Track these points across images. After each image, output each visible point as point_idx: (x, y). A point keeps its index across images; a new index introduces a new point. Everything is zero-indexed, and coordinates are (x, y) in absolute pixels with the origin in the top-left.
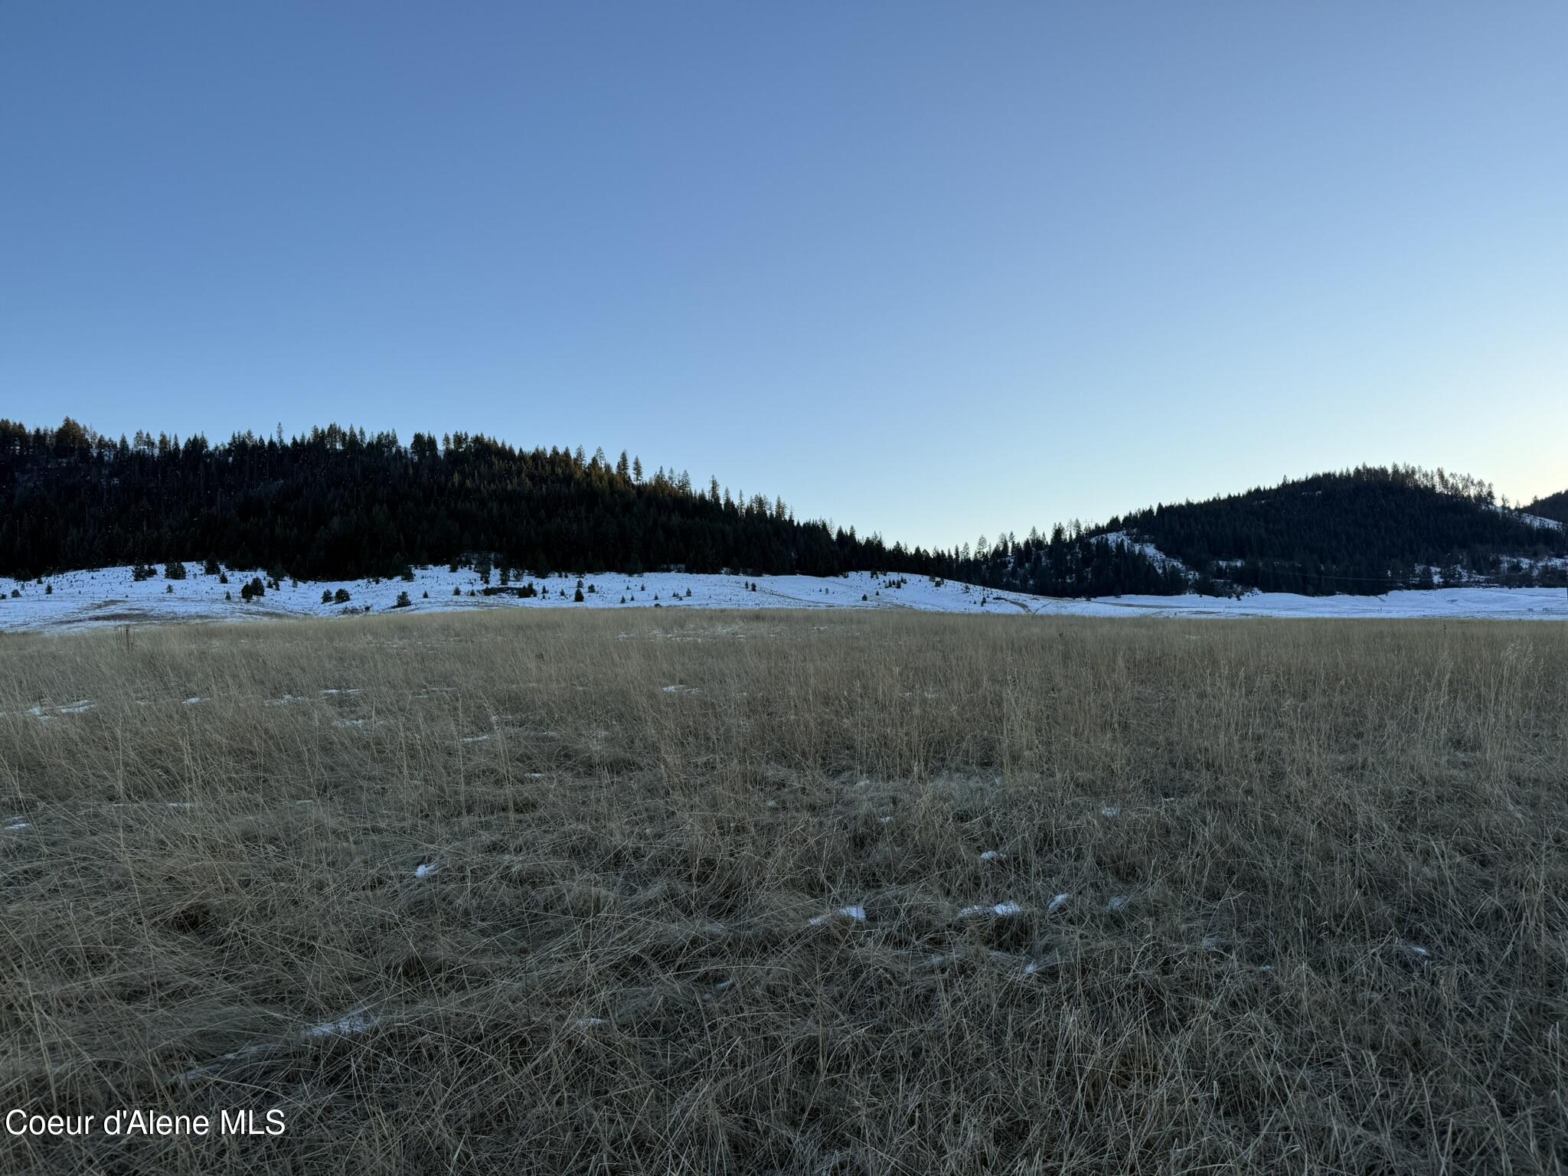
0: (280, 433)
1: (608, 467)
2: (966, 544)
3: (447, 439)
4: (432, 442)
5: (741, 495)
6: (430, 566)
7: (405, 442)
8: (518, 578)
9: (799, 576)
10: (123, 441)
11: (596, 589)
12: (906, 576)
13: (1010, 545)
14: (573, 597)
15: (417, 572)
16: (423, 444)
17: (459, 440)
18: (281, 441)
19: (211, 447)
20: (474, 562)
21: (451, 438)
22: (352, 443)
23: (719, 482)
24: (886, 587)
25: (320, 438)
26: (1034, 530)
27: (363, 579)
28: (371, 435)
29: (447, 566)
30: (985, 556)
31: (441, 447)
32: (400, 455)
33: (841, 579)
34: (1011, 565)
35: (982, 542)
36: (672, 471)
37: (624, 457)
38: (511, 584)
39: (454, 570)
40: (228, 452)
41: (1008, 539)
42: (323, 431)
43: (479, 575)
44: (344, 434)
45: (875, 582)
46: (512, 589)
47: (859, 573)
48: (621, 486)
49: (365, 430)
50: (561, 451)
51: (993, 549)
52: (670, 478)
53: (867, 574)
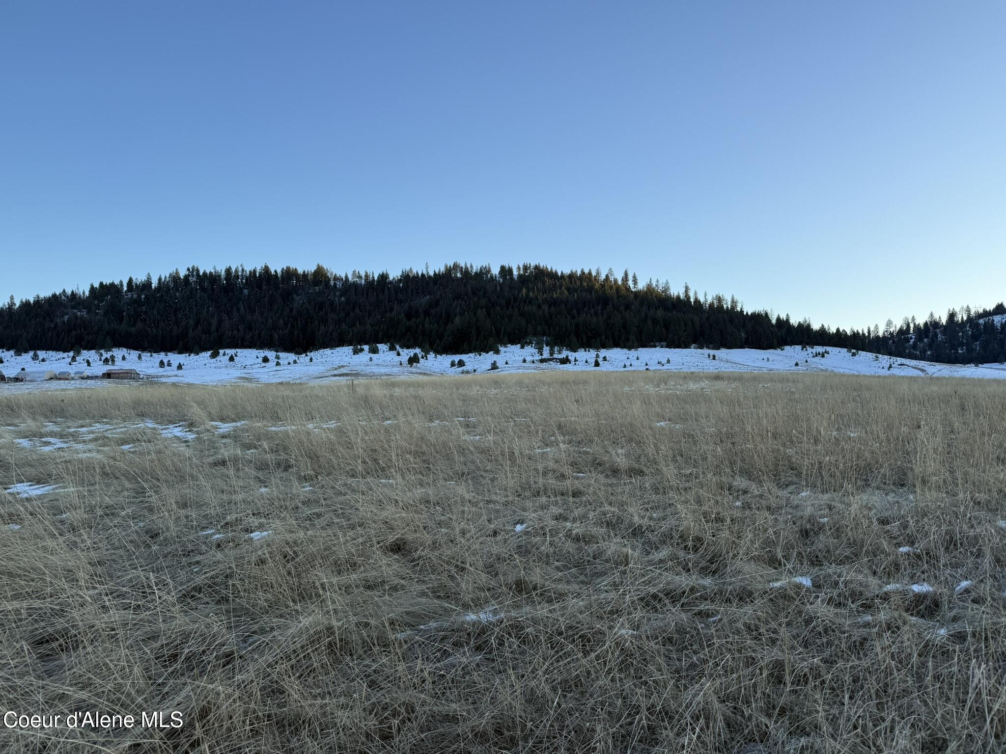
0: (427, 268)
1: (616, 281)
2: (877, 325)
3: (519, 268)
4: (510, 270)
5: (705, 295)
6: (509, 345)
7: (495, 271)
8: (560, 352)
9: (747, 349)
10: (346, 277)
11: (608, 359)
12: (829, 349)
13: (912, 325)
14: (593, 364)
15: (502, 349)
16: (506, 272)
17: (526, 268)
18: (428, 273)
19: (391, 278)
20: (534, 342)
21: (521, 267)
22: (466, 273)
23: (690, 287)
24: (813, 357)
25: (449, 271)
26: (932, 314)
27: (472, 353)
28: (476, 268)
29: (519, 345)
30: (891, 334)
31: (515, 273)
32: (492, 279)
33: (779, 351)
34: (912, 341)
35: (889, 323)
36: (658, 281)
37: (626, 274)
38: (555, 356)
39: (522, 347)
40: (400, 281)
41: (910, 321)
42: (450, 267)
43: (537, 350)
44: (462, 268)
45: (804, 353)
46: (556, 359)
47: (793, 347)
48: (624, 292)
49: (473, 265)
50: (586, 271)
51: (898, 328)
52: (657, 286)
53: (799, 347)
